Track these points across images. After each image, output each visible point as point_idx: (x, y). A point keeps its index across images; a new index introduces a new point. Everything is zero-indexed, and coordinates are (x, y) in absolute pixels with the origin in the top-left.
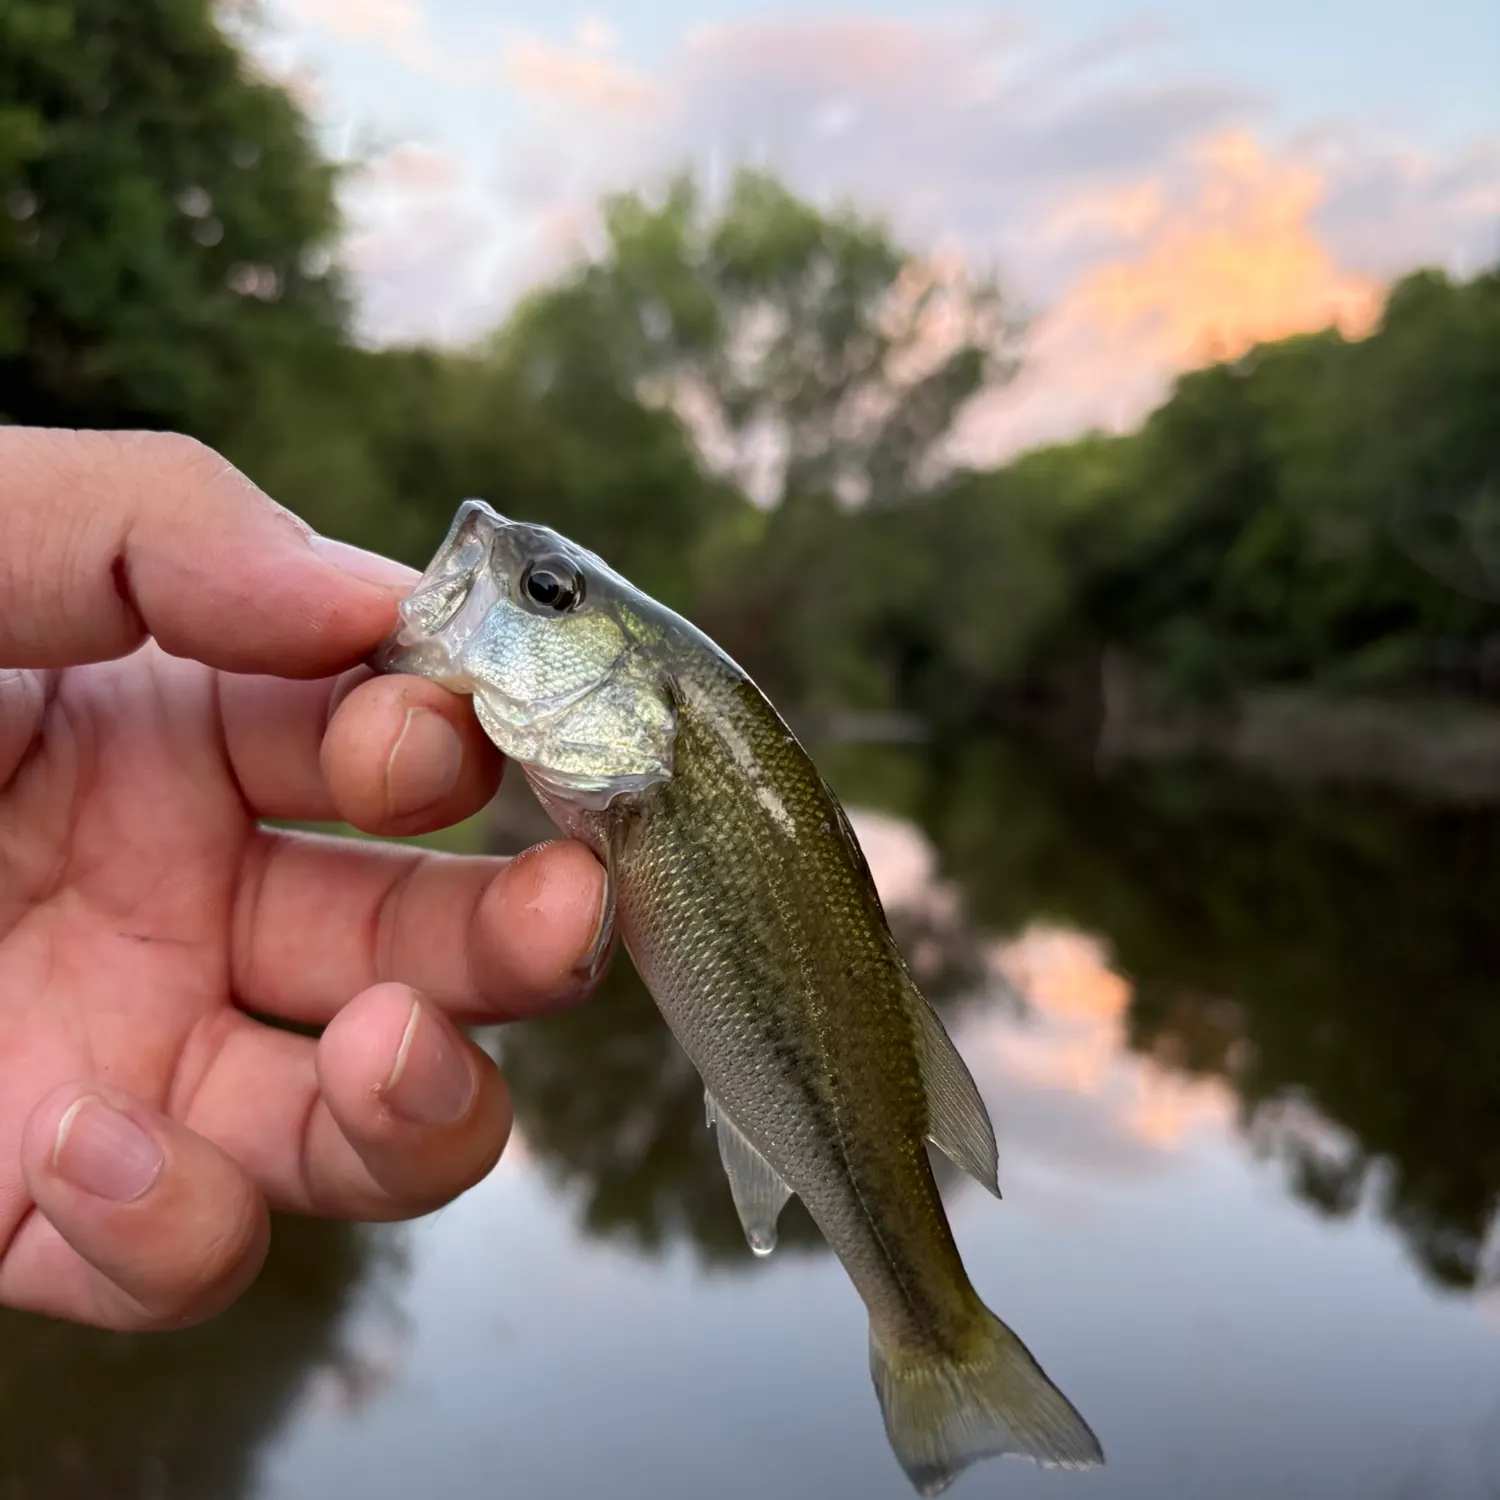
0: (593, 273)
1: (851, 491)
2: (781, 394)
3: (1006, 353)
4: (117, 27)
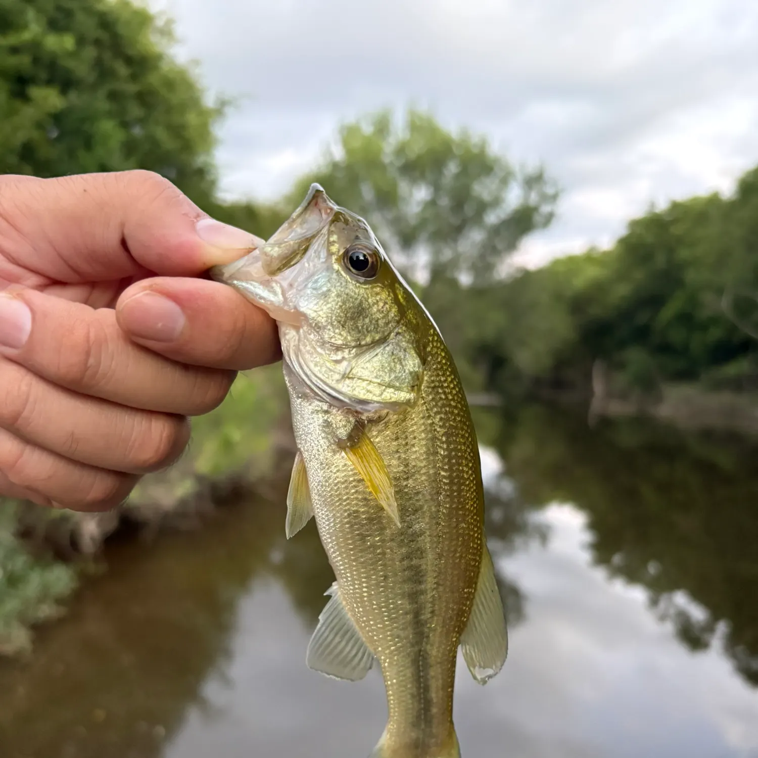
0: (335, 166)
1: (465, 279)
2: (431, 228)
3: (545, 209)
4: (97, 43)
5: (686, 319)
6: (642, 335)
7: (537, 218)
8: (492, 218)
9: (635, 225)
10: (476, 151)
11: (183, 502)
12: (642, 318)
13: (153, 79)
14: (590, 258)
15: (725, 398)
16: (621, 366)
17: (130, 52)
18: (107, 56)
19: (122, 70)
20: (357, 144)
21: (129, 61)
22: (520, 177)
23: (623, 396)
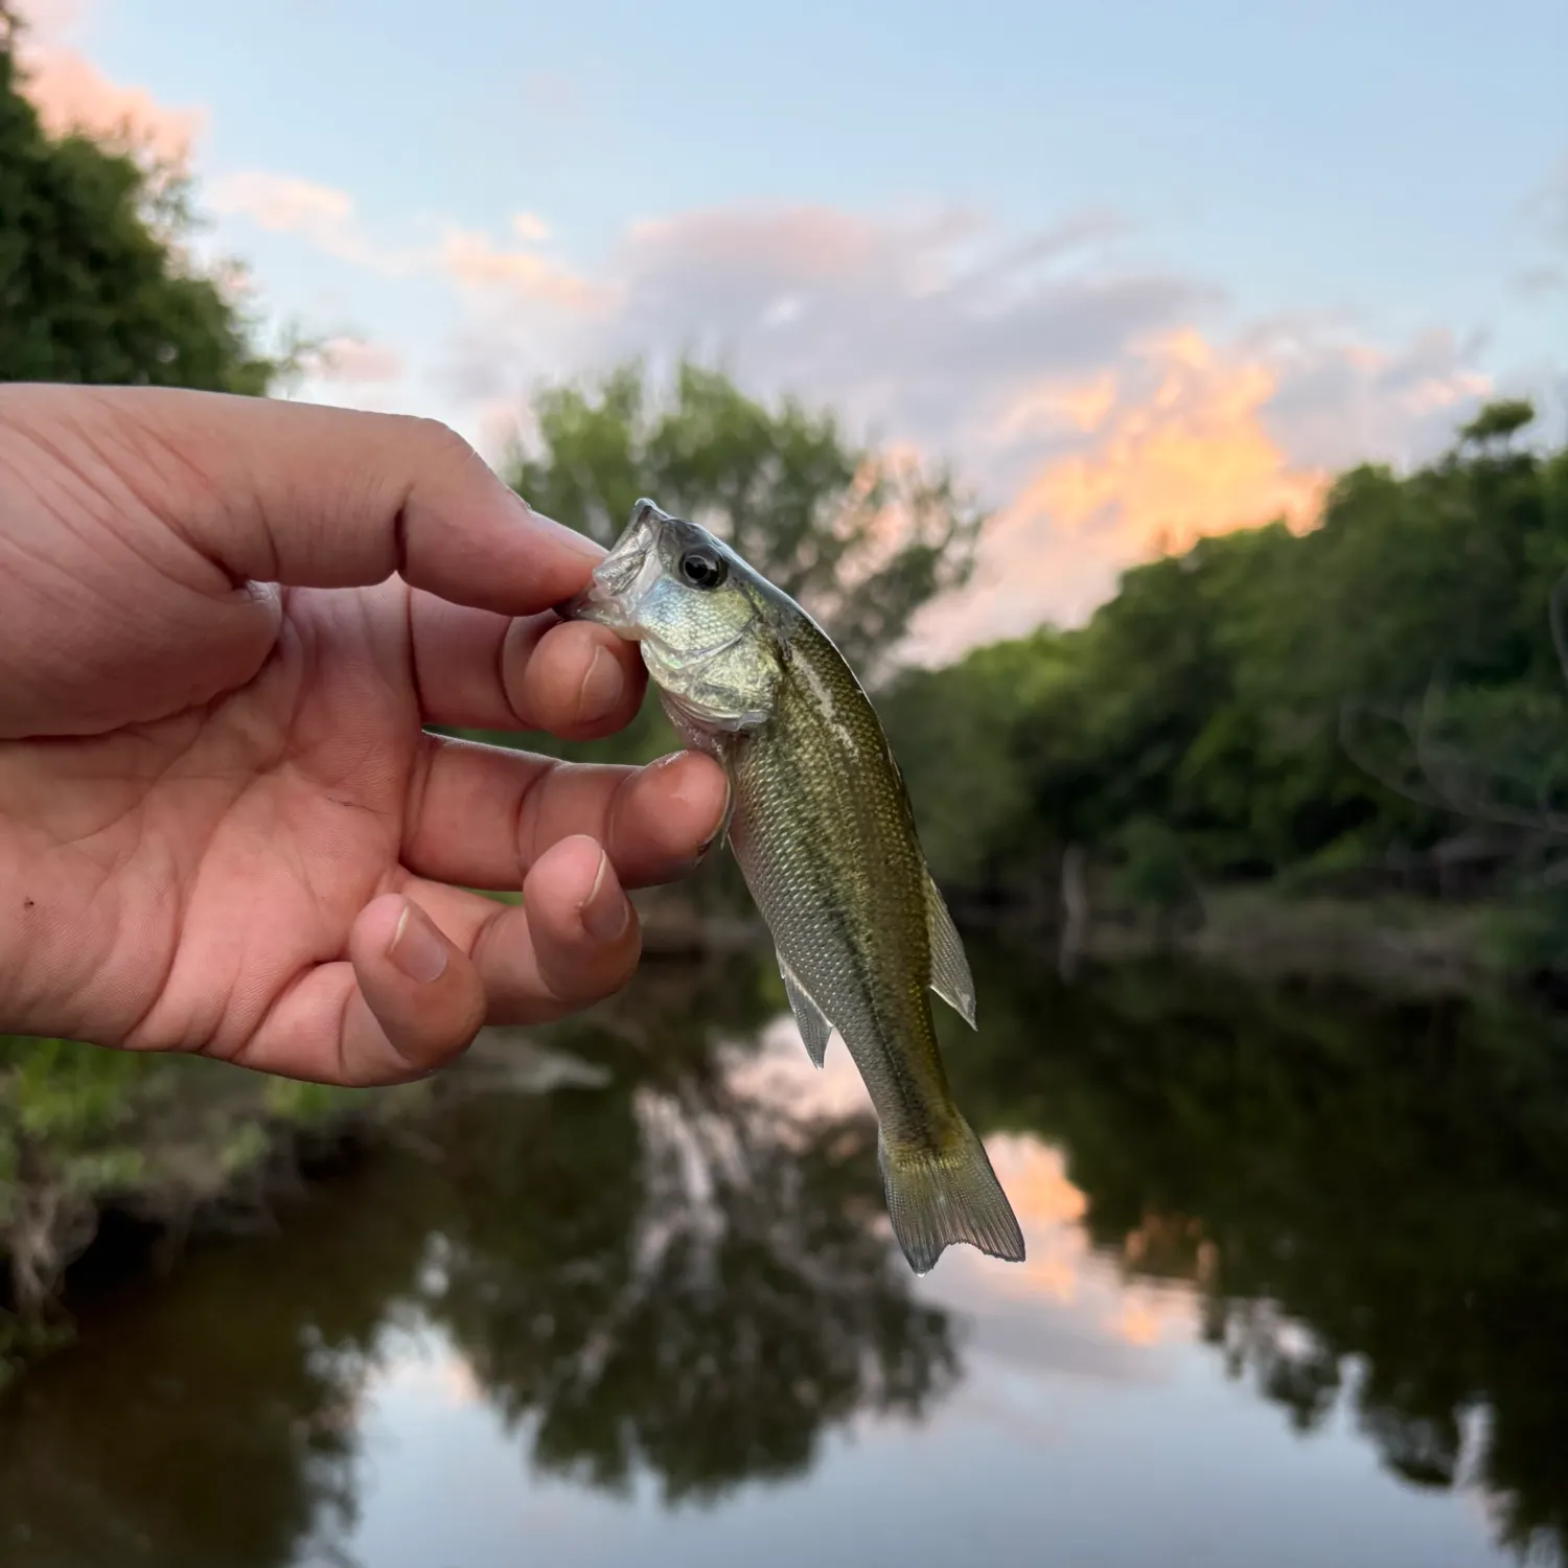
0: (529, 470)
3: (957, 551)
4: (28, 223)
5: (1239, 760)
6: (1154, 794)
7: (944, 571)
8: (851, 572)
9: (1130, 579)
10: (813, 439)
11: (238, 1179)
12: (1154, 760)
13: (147, 299)
14: (1043, 645)
15: (1323, 913)
16: (1119, 858)
17: (98, 242)
18: (49, 251)
19: (83, 280)
20: (574, 426)
21: (97, 261)
22: (905, 491)
23: (1126, 918)
